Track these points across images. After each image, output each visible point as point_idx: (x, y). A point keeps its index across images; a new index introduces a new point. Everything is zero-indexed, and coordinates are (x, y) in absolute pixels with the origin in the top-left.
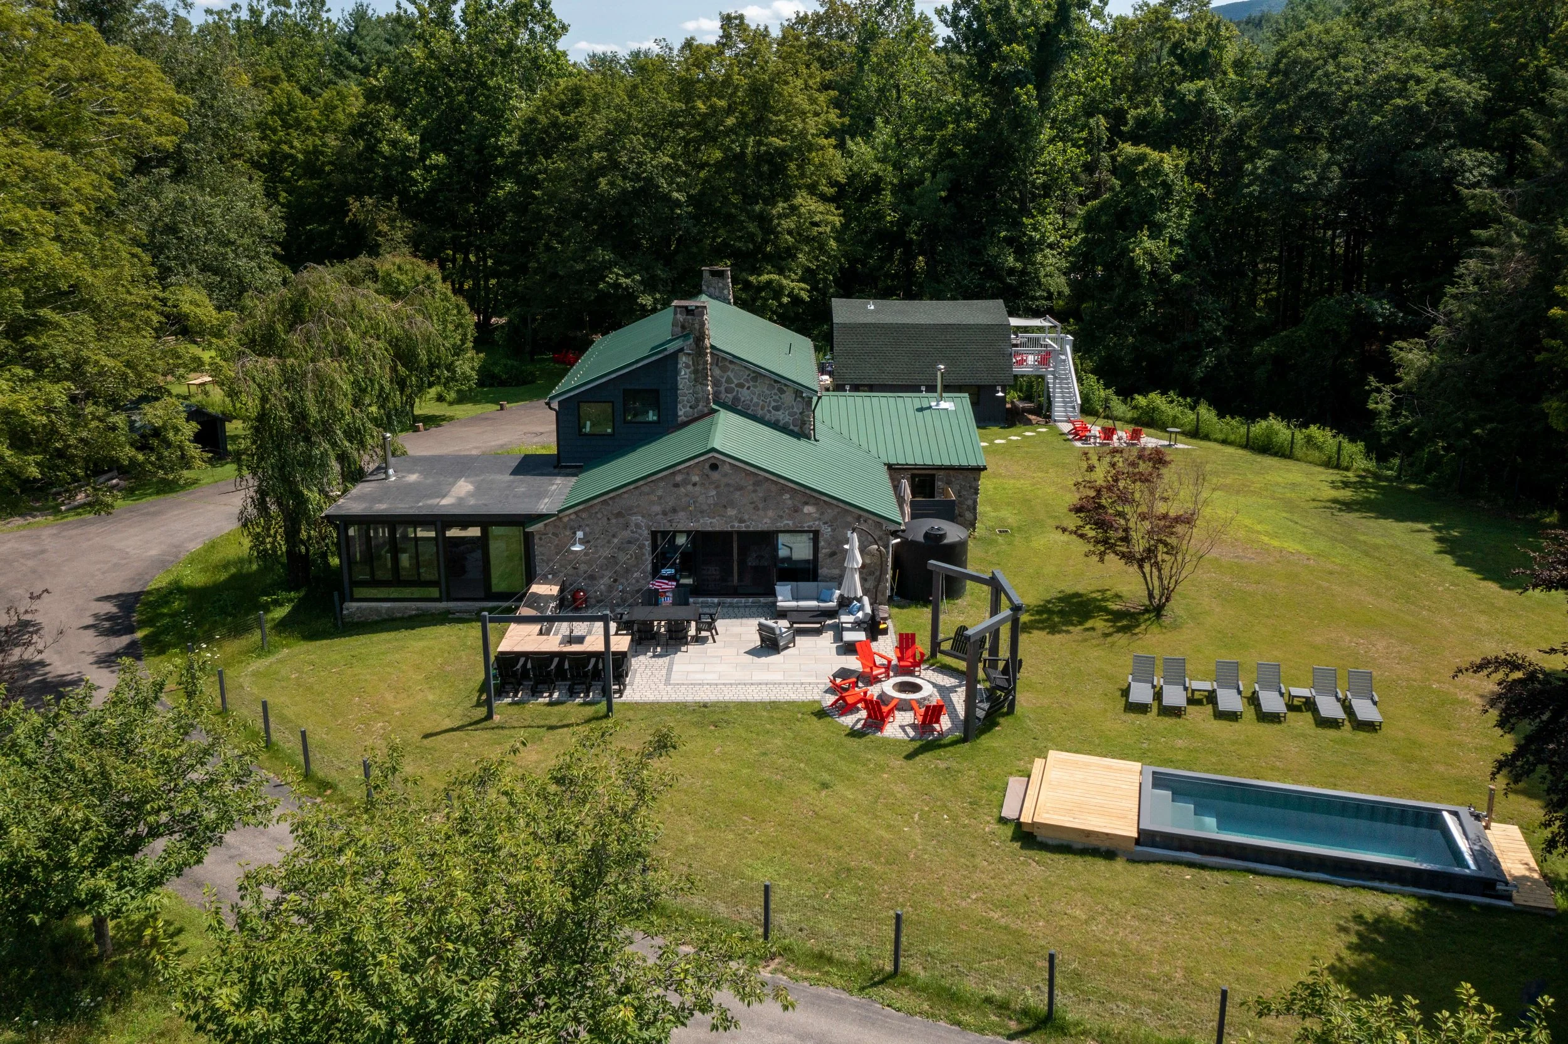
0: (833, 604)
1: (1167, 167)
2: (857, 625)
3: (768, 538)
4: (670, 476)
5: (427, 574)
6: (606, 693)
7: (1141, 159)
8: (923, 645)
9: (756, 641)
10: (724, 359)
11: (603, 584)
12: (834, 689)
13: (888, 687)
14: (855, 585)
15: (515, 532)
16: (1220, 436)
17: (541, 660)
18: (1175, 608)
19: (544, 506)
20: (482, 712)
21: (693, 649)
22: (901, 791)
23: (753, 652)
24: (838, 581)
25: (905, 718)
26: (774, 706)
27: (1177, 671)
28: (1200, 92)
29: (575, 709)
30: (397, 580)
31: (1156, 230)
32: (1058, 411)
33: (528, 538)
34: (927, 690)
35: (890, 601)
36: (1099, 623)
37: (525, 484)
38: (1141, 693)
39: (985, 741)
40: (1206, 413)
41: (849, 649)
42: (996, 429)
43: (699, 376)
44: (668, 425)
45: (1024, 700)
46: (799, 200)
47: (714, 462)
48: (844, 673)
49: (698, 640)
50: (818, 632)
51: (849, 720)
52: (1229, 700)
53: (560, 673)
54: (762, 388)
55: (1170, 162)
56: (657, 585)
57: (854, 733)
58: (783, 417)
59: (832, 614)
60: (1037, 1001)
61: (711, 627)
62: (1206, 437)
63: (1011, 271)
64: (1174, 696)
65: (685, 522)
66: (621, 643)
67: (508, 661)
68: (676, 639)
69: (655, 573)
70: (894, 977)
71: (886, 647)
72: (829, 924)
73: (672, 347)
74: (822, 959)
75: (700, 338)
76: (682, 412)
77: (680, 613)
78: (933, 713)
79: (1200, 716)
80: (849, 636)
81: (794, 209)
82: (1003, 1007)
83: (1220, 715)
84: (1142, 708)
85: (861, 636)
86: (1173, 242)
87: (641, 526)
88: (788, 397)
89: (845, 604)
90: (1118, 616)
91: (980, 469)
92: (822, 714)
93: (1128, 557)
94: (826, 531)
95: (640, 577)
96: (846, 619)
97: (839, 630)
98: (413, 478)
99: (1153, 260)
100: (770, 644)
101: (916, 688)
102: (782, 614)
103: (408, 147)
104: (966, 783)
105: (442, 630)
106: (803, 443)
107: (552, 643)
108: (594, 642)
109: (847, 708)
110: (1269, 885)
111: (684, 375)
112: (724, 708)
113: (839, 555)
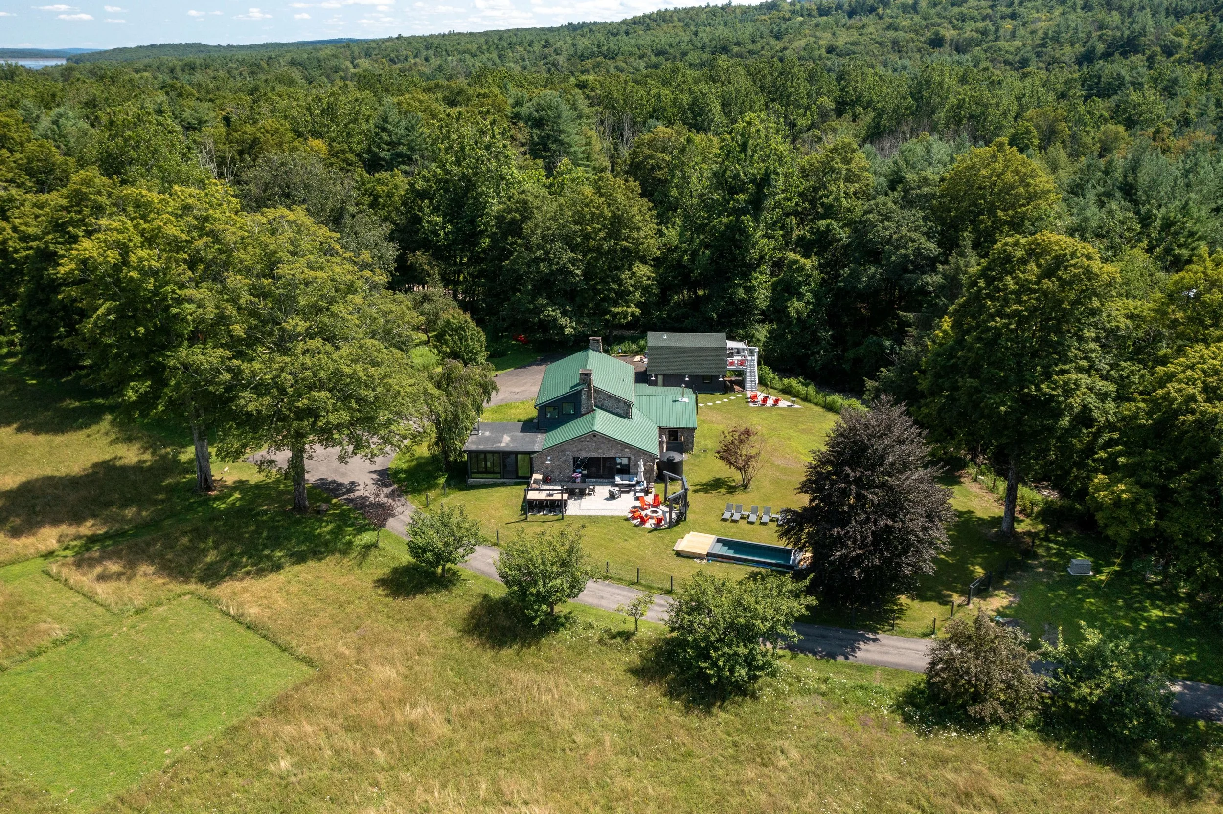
0: (634, 482)
1: (808, 266)
2: (642, 491)
3: (614, 459)
4: (580, 439)
5: (497, 469)
6: (561, 512)
7: (796, 262)
8: (661, 498)
9: (608, 495)
10: (597, 391)
11: (556, 473)
12: (631, 512)
13: (648, 512)
14: (642, 477)
15: (527, 456)
16: (815, 401)
17: (541, 502)
18: (752, 485)
19: (537, 448)
20: (523, 517)
21: (587, 497)
22: (647, 542)
23: (607, 499)
24: (636, 474)
25: (652, 521)
26: (613, 517)
27: (739, 508)
28: (828, 226)
29: (551, 516)
30: (486, 471)
31: (800, 297)
32: (748, 386)
33: (531, 459)
34: (660, 513)
35: (655, 481)
36: (723, 491)
37: (528, 436)
38: (727, 515)
39: (675, 529)
40: (811, 390)
41: (637, 499)
42: (718, 394)
43: (589, 397)
44: (578, 415)
45: (690, 516)
46: (635, 269)
47: (594, 434)
48: (635, 507)
49: (589, 494)
50: (628, 492)
51: (635, 522)
52: (753, 518)
53: (547, 506)
54: (612, 401)
55: (809, 263)
56: (575, 475)
57: (636, 526)
58: (620, 411)
59: (634, 486)
60: (669, 587)
61: (593, 490)
62: (810, 402)
63: (742, 301)
64: (737, 516)
65: (584, 454)
66: (566, 496)
67: (531, 502)
68: (582, 494)
69: (575, 471)
70: (637, 583)
71: (650, 499)
72: (623, 573)
73: (579, 388)
74: (620, 580)
75: (589, 384)
76: (583, 410)
77: (583, 486)
78: (659, 520)
79: (743, 523)
80: (638, 494)
81: (634, 274)
82: (662, 589)
83: (749, 523)
84: (726, 520)
85: (642, 494)
86: (808, 303)
87: (570, 455)
88: (622, 404)
89: (638, 483)
90: (731, 487)
91: (694, 429)
92: (627, 519)
93: (737, 468)
94: (633, 457)
95: (569, 472)
96: (638, 488)
97: (635, 492)
98: (487, 433)
99: (798, 312)
100: (612, 497)
101: (657, 512)
102: (617, 486)
103: (437, 224)
104: (666, 541)
105: (503, 489)
106: (626, 420)
107: (542, 496)
108: (557, 496)
109: (634, 518)
110: (738, 566)
111: (584, 397)
112: (597, 517)
113: (637, 466)
